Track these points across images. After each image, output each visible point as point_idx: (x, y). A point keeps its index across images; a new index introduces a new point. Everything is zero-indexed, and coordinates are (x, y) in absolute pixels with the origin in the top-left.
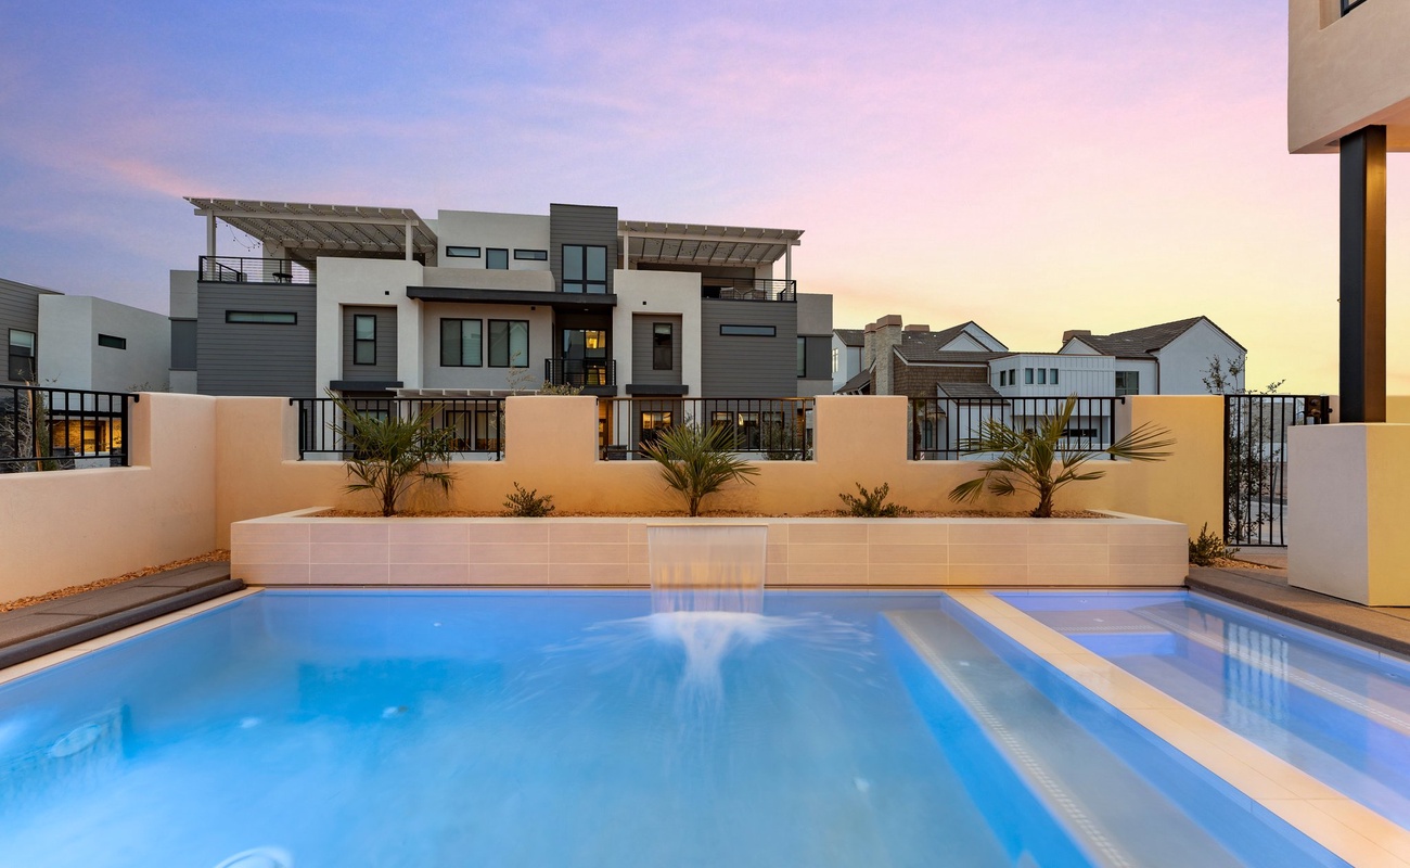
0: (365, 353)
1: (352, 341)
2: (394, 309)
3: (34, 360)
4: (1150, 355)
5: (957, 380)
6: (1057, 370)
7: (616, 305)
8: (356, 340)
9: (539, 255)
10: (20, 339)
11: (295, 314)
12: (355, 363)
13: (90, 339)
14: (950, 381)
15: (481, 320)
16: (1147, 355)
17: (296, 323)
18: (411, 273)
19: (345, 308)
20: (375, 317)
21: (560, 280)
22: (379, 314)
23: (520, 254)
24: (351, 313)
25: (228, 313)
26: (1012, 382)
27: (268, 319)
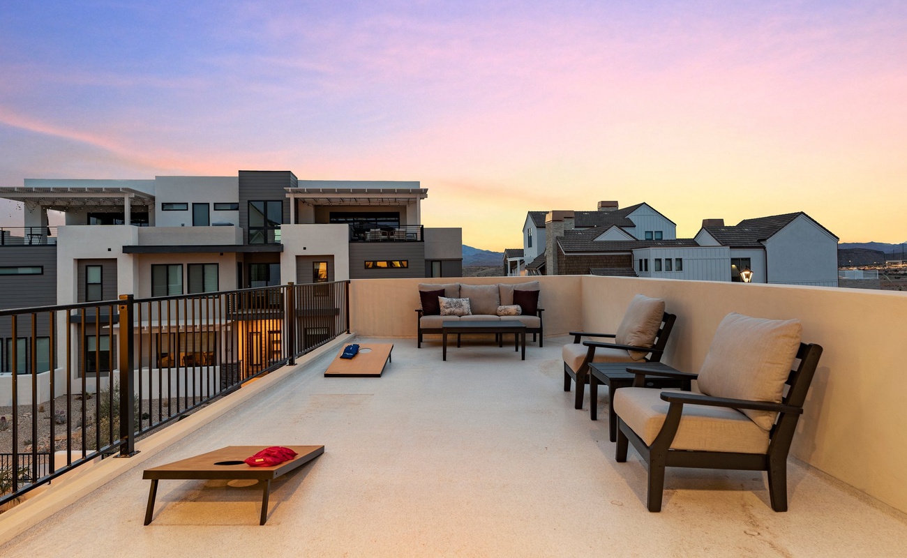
0: (94, 293)
1: (84, 285)
2: (115, 260)
4: (760, 244)
5: (606, 266)
6: (681, 260)
7: (283, 252)
8: (87, 284)
9: (234, 207)
11: (42, 267)
14: (601, 266)
15: (182, 265)
16: (757, 244)
17: (42, 273)
18: (127, 233)
19: (79, 261)
20: (101, 266)
21: (247, 228)
22: (105, 265)
23: (217, 206)
24: (84, 265)
26: (646, 270)
27: (21, 271)
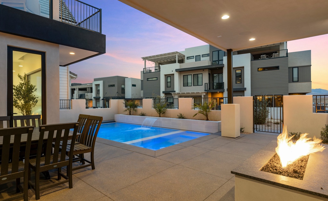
0: (169, 84)
1: (167, 82)
2: (174, 74)
3: (125, 90)
7: (224, 67)
9: (208, 55)
10: (123, 86)
11: (157, 77)
12: (167, 87)
13: (131, 85)
15: (192, 75)
17: (157, 79)
18: (177, 66)
19: (165, 75)
20: (170, 77)
21: (212, 61)
23: (203, 56)
24: (166, 76)
25: (147, 79)
27: (153, 79)
